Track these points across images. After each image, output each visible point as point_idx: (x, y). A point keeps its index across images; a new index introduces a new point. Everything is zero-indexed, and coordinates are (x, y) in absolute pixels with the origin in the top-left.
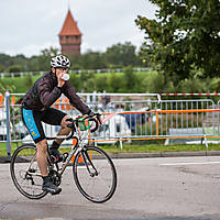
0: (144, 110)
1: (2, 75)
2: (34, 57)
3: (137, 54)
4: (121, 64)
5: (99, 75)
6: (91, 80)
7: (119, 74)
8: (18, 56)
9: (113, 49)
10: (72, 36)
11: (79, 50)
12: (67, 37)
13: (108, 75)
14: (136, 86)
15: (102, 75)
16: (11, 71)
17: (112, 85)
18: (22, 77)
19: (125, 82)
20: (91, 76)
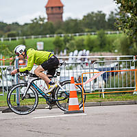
0: (112, 65)
1: (2, 39)
2: (26, 24)
3: (107, 20)
4: (94, 28)
5: (78, 37)
6: (73, 41)
7: (94, 37)
8: (13, 24)
9: (88, 17)
10: (56, 7)
11: (62, 17)
12: (52, 8)
13: (85, 37)
14: (107, 45)
15: (80, 37)
16: (9, 36)
17: (88, 46)
18: (17, 40)
19: (99, 43)
20: (72, 38)
